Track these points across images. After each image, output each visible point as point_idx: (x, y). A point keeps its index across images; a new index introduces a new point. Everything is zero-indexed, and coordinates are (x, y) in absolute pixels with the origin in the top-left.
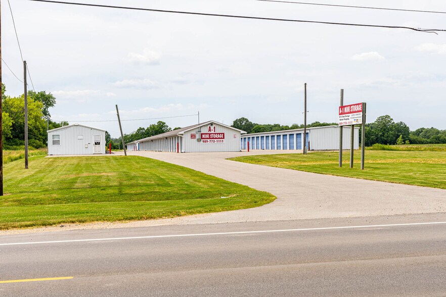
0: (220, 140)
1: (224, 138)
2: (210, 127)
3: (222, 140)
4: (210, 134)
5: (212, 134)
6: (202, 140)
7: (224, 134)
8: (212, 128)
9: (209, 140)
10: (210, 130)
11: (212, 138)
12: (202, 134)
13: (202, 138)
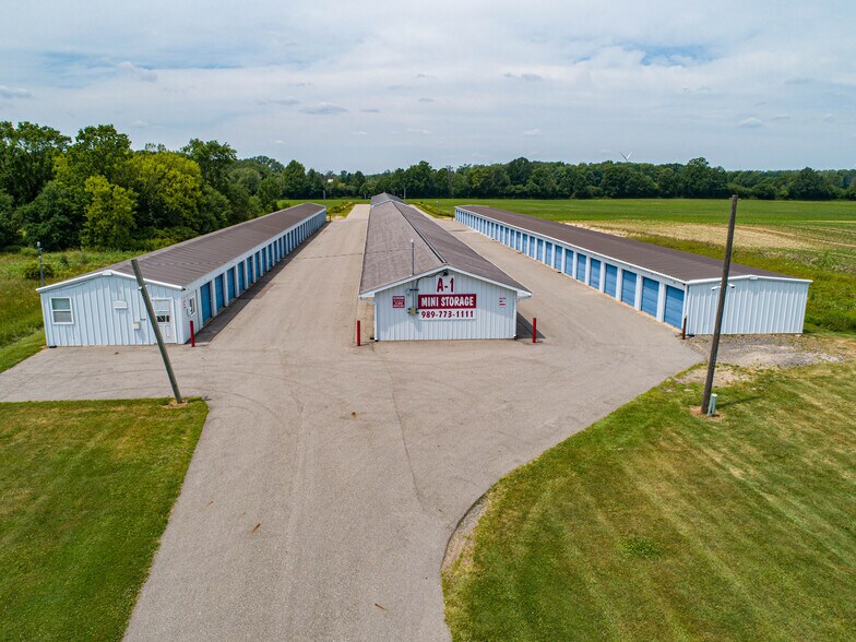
0: (465, 310)
1: (474, 307)
2: (440, 280)
3: (469, 310)
4: (440, 297)
5: (445, 296)
6: (420, 311)
7: (474, 296)
8: (446, 282)
9: (437, 311)
10: (440, 287)
11: (445, 307)
12: (420, 297)
13: (420, 307)
